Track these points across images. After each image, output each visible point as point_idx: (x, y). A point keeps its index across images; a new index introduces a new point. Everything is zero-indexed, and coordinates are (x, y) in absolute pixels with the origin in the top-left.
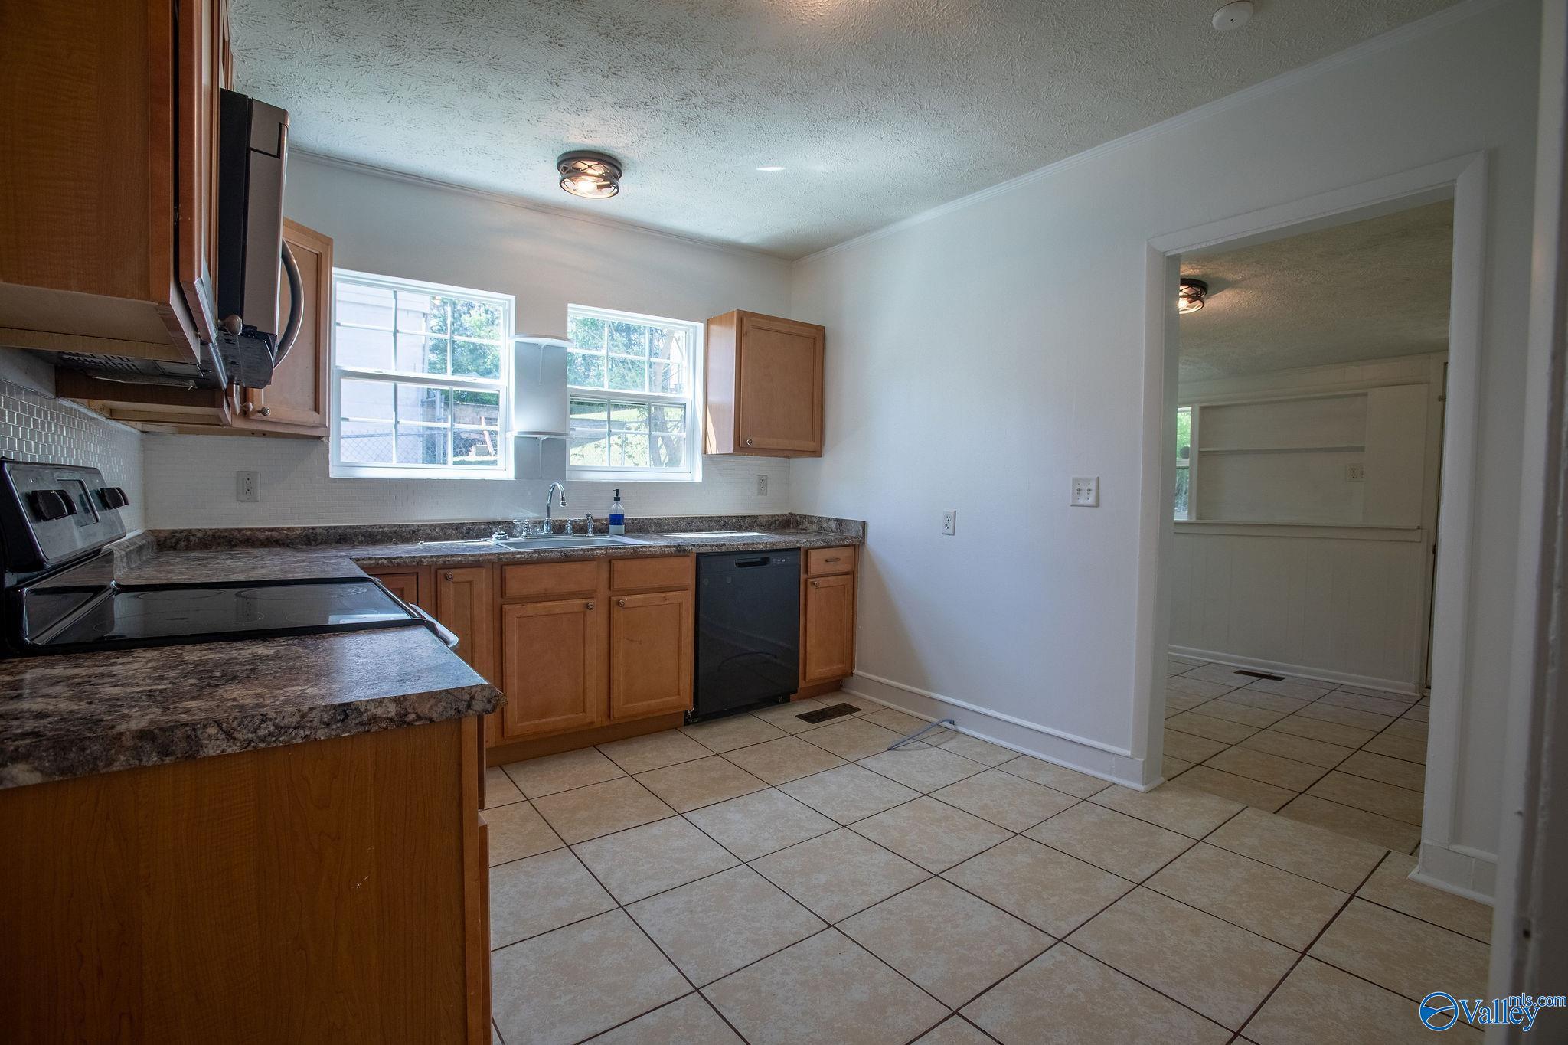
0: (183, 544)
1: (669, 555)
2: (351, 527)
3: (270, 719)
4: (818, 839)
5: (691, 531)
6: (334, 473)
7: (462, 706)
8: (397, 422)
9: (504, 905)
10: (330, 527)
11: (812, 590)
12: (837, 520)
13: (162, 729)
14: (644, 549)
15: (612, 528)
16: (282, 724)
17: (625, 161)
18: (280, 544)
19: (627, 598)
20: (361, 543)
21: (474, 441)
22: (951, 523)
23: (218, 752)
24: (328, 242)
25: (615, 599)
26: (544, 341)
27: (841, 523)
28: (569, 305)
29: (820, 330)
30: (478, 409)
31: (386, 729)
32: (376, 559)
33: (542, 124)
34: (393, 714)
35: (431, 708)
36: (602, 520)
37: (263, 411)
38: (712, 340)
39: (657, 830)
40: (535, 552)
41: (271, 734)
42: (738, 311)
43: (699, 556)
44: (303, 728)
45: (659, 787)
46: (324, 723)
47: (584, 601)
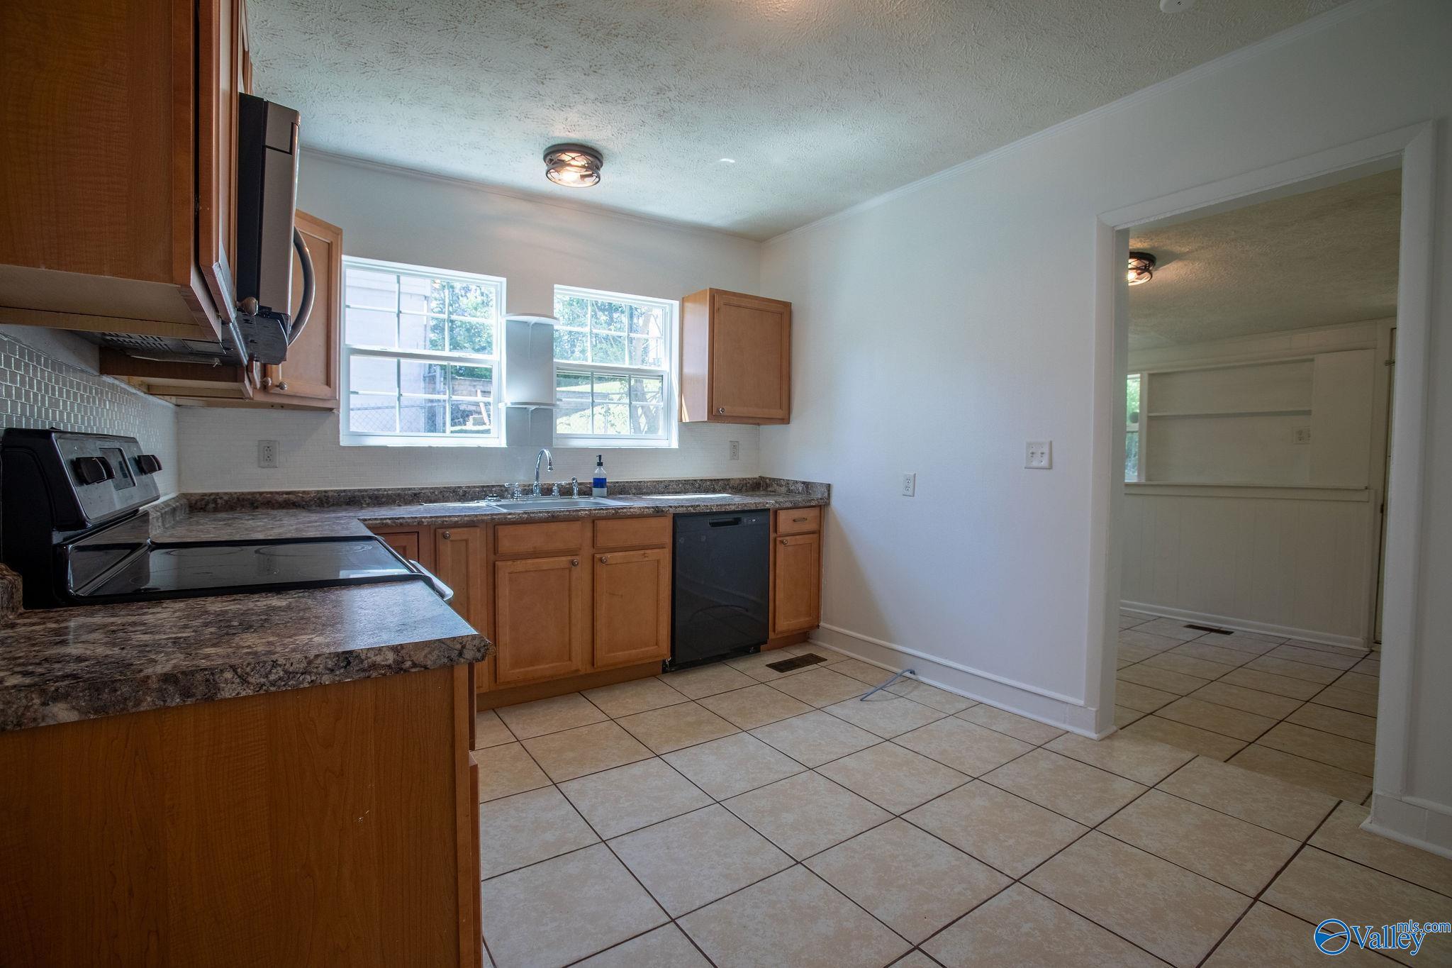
0: (212, 506)
1: (648, 516)
2: (359, 490)
3: (280, 665)
4: (786, 780)
5: (669, 493)
6: (344, 441)
7: (454, 654)
8: (400, 395)
9: (496, 838)
10: (341, 491)
11: (780, 548)
12: (804, 483)
13: (183, 673)
14: (625, 510)
15: (595, 491)
16: (291, 669)
17: (604, 152)
18: (296, 506)
19: (609, 555)
20: (368, 505)
21: (471, 413)
22: (911, 485)
23: (234, 694)
24: (337, 232)
25: (598, 556)
26: (533, 319)
27: (808, 485)
28: (556, 286)
29: (787, 306)
30: (475, 383)
31: (384, 675)
32: (381, 519)
33: (529, 120)
34: (390, 662)
35: (426, 656)
36: (587, 483)
37: (281, 386)
38: (688, 317)
39: (637, 770)
40: (525, 513)
41: (280, 679)
42: (710, 289)
43: (676, 516)
44: (310, 673)
45: (639, 730)
46: (329, 669)
47: (569, 558)
